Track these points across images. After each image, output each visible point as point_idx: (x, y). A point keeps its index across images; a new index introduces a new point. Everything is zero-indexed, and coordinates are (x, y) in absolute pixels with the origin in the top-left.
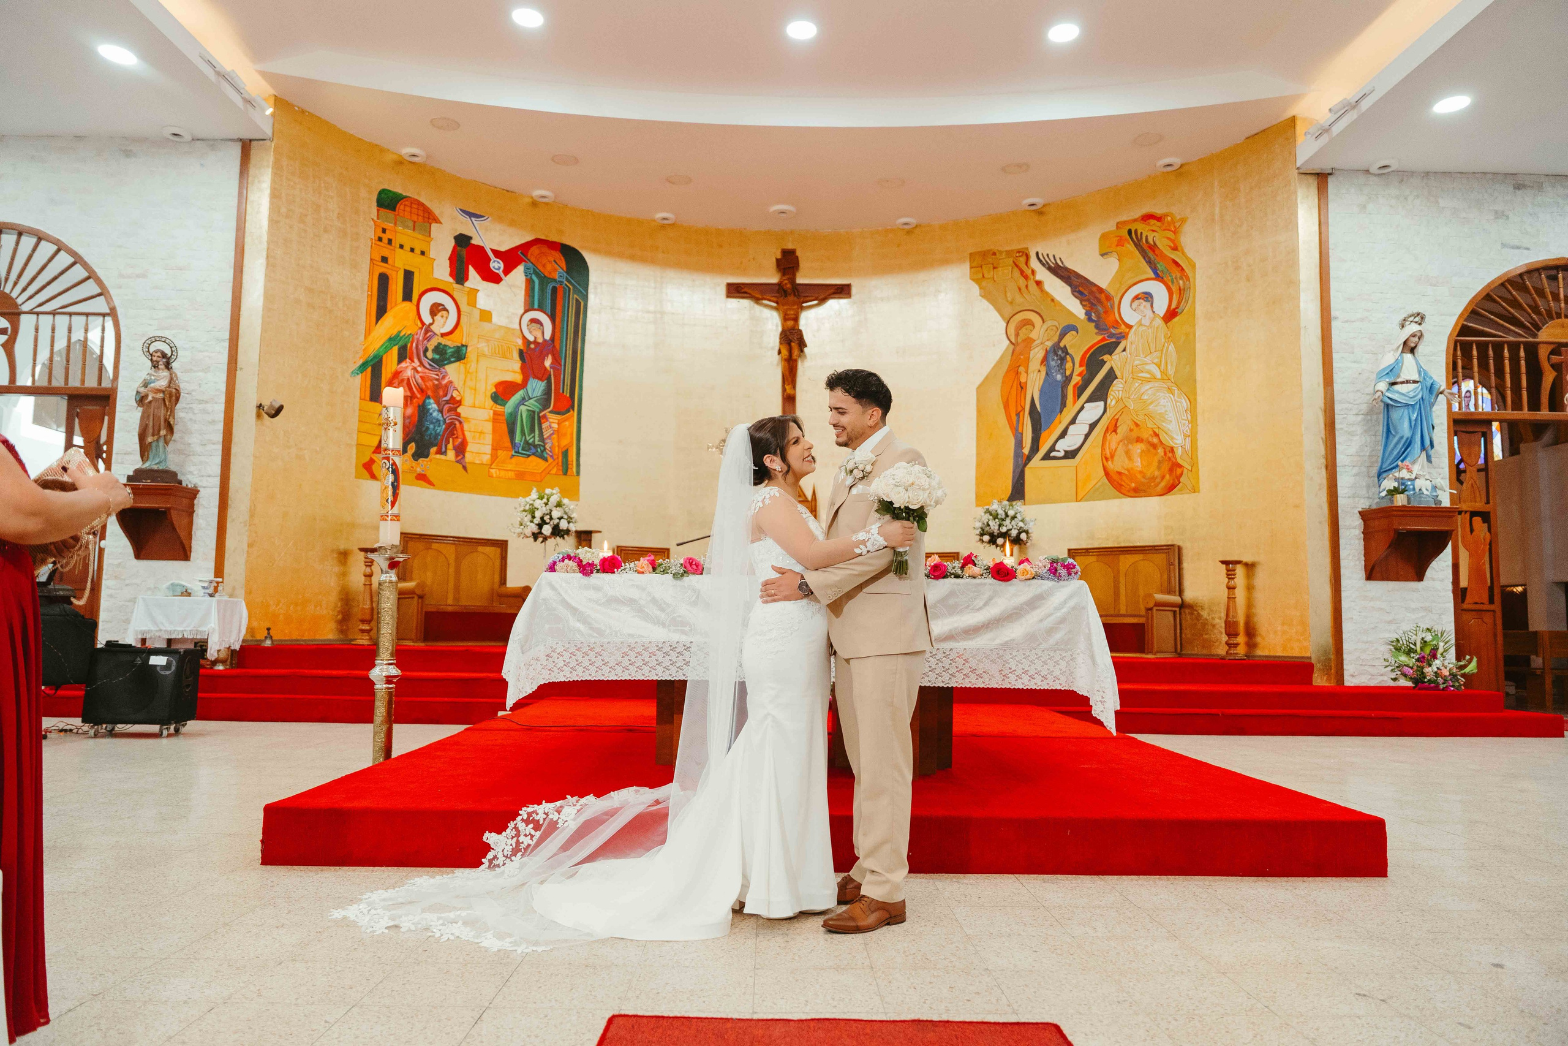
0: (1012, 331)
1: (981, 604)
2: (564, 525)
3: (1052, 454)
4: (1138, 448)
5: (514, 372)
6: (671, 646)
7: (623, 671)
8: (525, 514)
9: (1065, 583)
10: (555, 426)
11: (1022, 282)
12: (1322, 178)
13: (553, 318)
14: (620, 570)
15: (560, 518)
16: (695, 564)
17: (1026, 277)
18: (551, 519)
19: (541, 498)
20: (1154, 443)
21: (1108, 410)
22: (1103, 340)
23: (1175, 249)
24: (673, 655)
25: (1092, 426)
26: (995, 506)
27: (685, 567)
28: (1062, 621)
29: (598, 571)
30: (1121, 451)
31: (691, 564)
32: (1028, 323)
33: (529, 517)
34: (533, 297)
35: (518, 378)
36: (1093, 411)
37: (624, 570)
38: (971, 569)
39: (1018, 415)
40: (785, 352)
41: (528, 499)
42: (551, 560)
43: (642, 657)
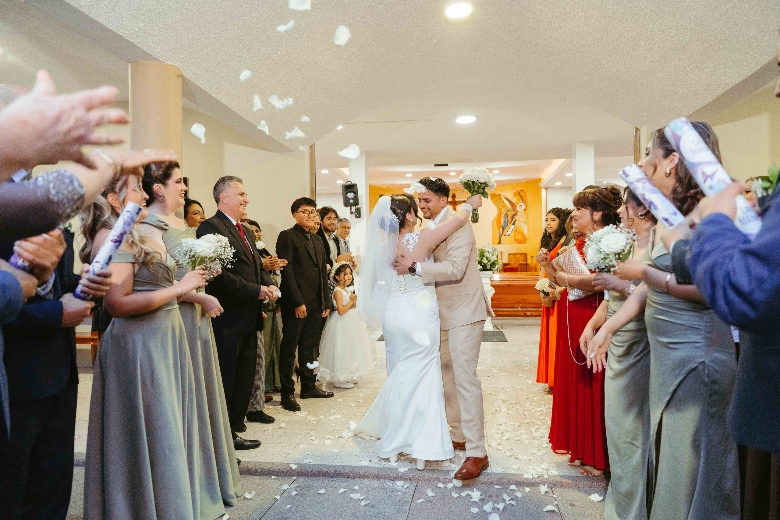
0: (498, 210)
3: (506, 235)
4: (520, 235)
11: (500, 201)
12: (546, 189)
17: (501, 199)
20: (522, 234)
22: (514, 213)
23: (526, 197)
30: (517, 235)
32: (501, 209)
36: (512, 227)
39: (499, 227)
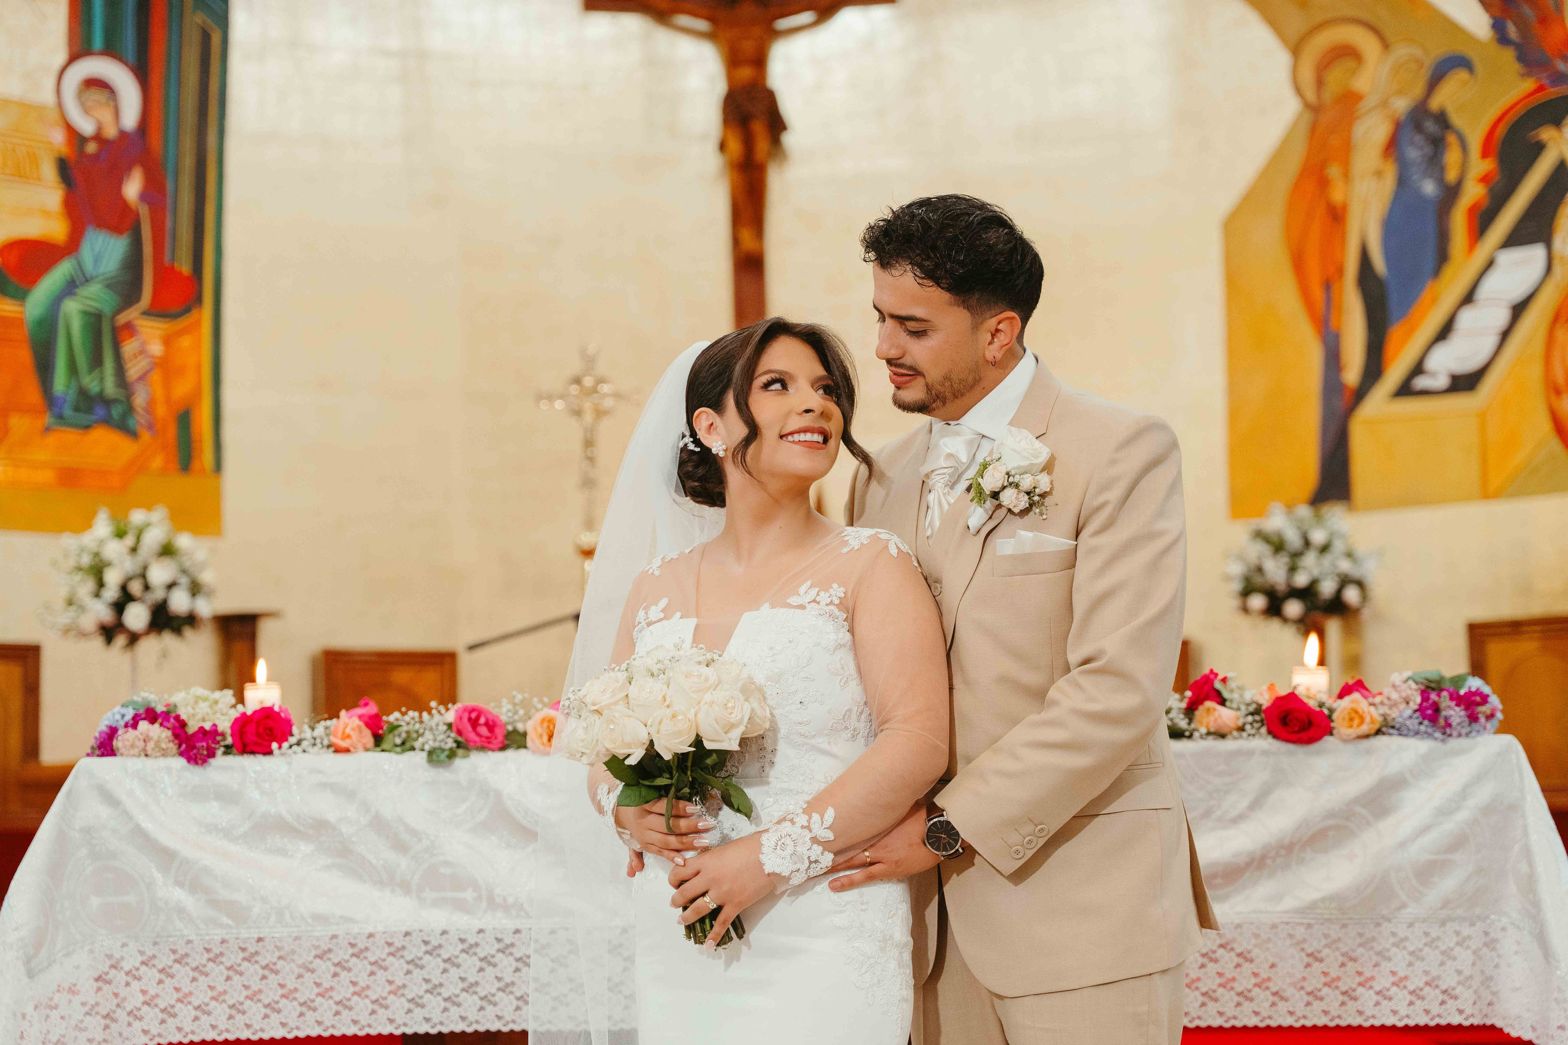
0: (1307, 74)
1: (1245, 803)
2: (180, 602)
3: (1421, 383)
5: (46, 213)
6: (426, 943)
7: (301, 1015)
8: (78, 577)
9: (1463, 742)
10: (156, 349)
13: (141, 72)
14: (285, 745)
15: (171, 586)
16: (487, 724)
18: (147, 587)
19: (120, 534)
21: (1557, 269)
22: (1541, 89)
24: (433, 966)
25: (1519, 310)
26: (1277, 521)
27: (459, 733)
28: (1458, 843)
29: (228, 751)
31: (474, 723)
32: (1347, 53)
33: (90, 585)
34: (89, 22)
35: (56, 229)
36: (1518, 271)
37: (298, 744)
38: (1214, 714)
39: (1327, 286)
40: (735, 146)
41: (89, 539)
42: (103, 726)
43: (351, 976)
